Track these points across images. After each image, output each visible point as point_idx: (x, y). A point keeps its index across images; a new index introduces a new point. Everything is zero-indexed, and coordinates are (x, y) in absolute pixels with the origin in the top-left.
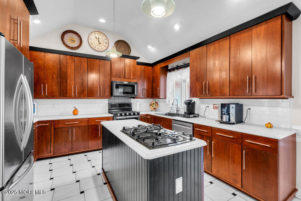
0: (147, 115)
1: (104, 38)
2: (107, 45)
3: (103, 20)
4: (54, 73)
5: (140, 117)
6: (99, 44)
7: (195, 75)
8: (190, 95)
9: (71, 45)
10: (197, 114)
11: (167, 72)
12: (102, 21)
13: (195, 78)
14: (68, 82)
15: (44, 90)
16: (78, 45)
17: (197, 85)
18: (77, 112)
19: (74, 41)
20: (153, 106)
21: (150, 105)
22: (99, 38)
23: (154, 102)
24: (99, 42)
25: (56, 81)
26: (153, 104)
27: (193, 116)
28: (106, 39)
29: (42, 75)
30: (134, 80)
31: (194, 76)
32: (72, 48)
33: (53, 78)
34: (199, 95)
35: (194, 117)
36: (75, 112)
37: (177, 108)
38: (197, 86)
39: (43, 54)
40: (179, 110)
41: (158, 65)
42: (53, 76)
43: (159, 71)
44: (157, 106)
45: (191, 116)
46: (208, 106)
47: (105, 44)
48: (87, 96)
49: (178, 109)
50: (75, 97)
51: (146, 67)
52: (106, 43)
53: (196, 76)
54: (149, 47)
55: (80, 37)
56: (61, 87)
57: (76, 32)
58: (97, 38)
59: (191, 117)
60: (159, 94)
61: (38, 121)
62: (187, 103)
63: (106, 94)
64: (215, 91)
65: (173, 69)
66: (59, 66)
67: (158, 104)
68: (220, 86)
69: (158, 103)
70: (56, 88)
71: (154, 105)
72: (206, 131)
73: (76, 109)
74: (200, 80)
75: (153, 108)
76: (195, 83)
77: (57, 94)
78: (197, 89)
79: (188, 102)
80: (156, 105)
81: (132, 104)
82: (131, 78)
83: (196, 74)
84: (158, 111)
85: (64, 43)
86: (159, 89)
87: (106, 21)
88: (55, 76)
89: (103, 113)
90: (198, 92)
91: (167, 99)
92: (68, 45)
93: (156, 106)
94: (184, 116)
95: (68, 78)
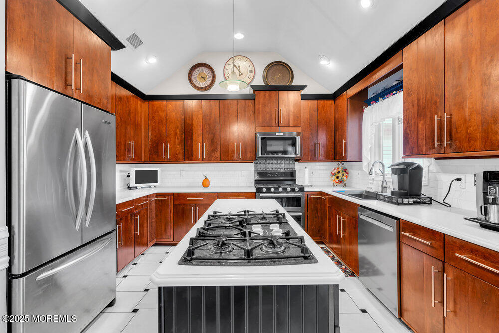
0: (321, 193)
1: (247, 64)
2: (252, 75)
3: (240, 34)
4: (178, 128)
5: (305, 196)
6: (240, 75)
7: (416, 103)
8: (405, 152)
9: (200, 86)
10: (429, 198)
11: (364, 107)
12: (239, 36)
13: (416, 108)
14: (194, 138)
15: (166, 151)
16: (209, 82)
17: (420, 126)
18: (207, 183)
19: (204, 78)
20: (338, 177)
21: (333, 174)
22: (239, 67)
23: (340, 170)
24: (239, 72)
25: (179, 137)
26: (339, 172)
27: (411, 200)
28: (250, 66)
29: (164, 131)
30: (297, 128)
31: (413, 106)
32: (202, 89)
33: (176, 135)
34: (424, 150)
35: (415, 203)
36: (205, 183)
37: (383, 182)
38: (420, 130)
39: (164, 102)
40: (387, 186)
41: (343, 95)
42: (175, 131)
43: (346, 106)
44: (347, 177)
45: (406, 201)
46: (458, 177)
47: (249, 74)
48: (218, 159)
49: (385, 184)
50: (204, 161)
51: (321, 102)
52: (251, 72)
53: (418, 106)
54: (324, 63)
55: (212, 71)
56: (186, 147)
57: (206, 64)
58: (236, 68)
59: (406, 204)
60: (345, 152)
61: (156, 193)
62: (396, 171)
63: (248, 155)
64: (470, 138)
65: (376, 99)
66: (183, 118)
67: (347, 173)
68: (483, 123)
69: (349, 171)
70: (179, 148)
71: (340, 175)
72: (428, 243)
73: (206, 178)
74: (428, 114)
75: (337, 180)
76: (414, 123)
77: (180, 156)
78: (421, 137)
79: (401, 167)
80: (343, 175)
81: (297, 172)
82: (291, 125)
83: (418, 100)
84: (350, 187)
85: (192, 84)
86: (345, 143)
87: (244, 34)
88: (178, 131)
89: (246, 187)
90: (422, 142)
91: (365, 163)
92: (197, 85)
93: (344, 177)
94: (390, 201)
95: (194, 134)
